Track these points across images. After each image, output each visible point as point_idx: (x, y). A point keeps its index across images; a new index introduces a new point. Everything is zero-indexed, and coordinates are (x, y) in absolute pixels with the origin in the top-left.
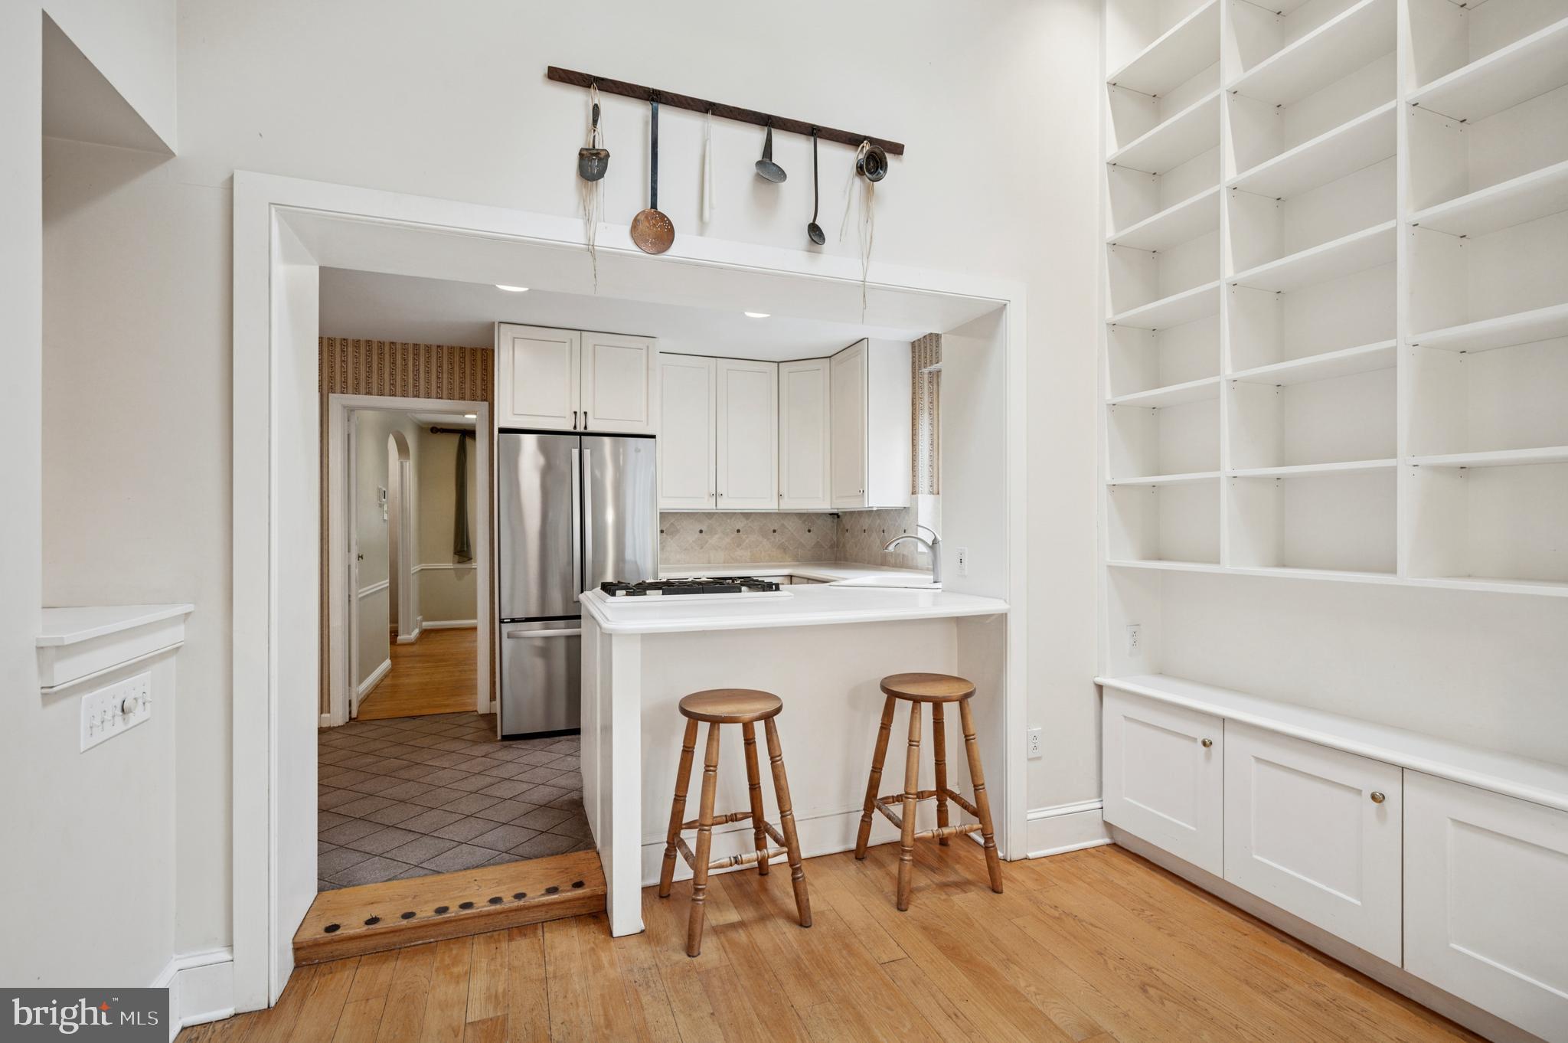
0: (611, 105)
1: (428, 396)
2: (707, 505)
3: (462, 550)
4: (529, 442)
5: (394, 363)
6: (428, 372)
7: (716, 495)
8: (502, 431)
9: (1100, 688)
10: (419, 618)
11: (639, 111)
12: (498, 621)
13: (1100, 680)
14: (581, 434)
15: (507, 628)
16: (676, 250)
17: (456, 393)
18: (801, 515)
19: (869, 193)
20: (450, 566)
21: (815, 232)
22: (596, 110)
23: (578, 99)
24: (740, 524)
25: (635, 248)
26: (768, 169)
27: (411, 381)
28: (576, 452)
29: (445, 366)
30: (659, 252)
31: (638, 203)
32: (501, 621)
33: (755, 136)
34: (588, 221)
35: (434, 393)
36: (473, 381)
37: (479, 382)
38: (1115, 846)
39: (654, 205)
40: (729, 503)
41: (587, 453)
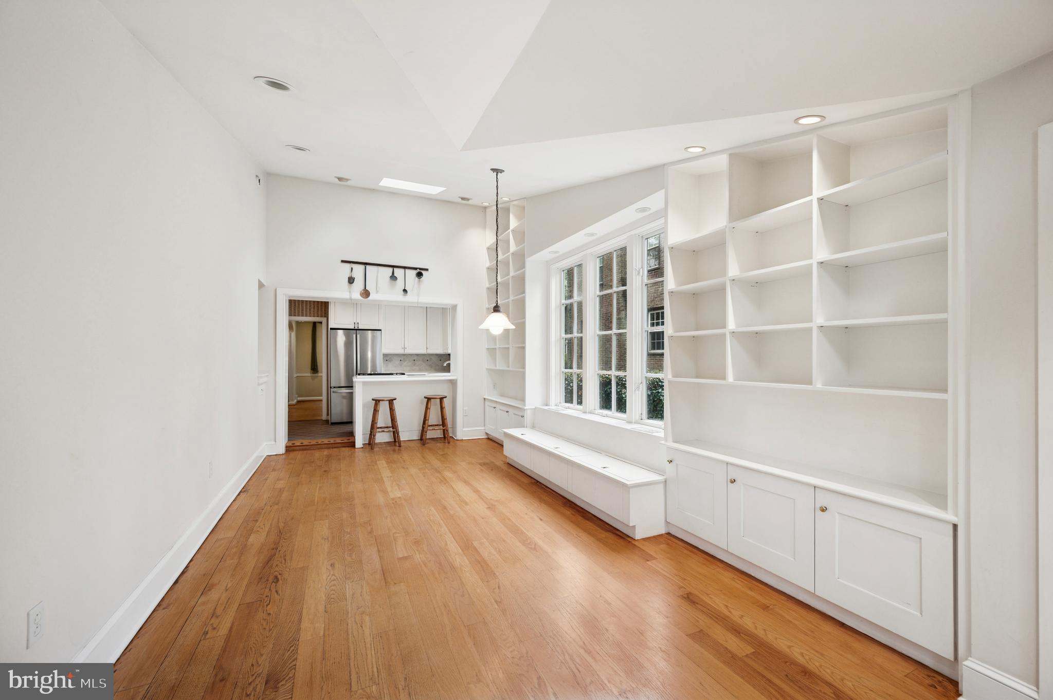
0: (355, 266)
1: (306, 316)
2: (402, 352)
3: (314, 368)
4: (340, 332)
5: (295, 305)
6: (306, 308)
7: (404, 348)
8: (331, 329)
9: (485, 399)
10: (297, 396)
11: (362, 267)
12: (329, 387)
13: (485, 397)
14: (356, 330)
15: (332, 390)
16: (370, 298)
17: (316, 315)
18: (437, 355)
19: (419, 281)
20: (309, 375)
21: (405, 291)
22: (352, 269)
23: (348, 266)
24: (415, 358)
25: (362, 298)
26: (393, 277)
27: (301, 311)
28: (355, 335)
29: (312, 306)
30: (367, 298)
31: (362, 287)
32: (331, 388)
33: (391, 270)
34: (350, 292)
35: (308, 315)
36: (321, 311)
37: (323, 311)
38: (488, 439)
39: (365, 288)
40: (409, 351)
41: (358, 336)
